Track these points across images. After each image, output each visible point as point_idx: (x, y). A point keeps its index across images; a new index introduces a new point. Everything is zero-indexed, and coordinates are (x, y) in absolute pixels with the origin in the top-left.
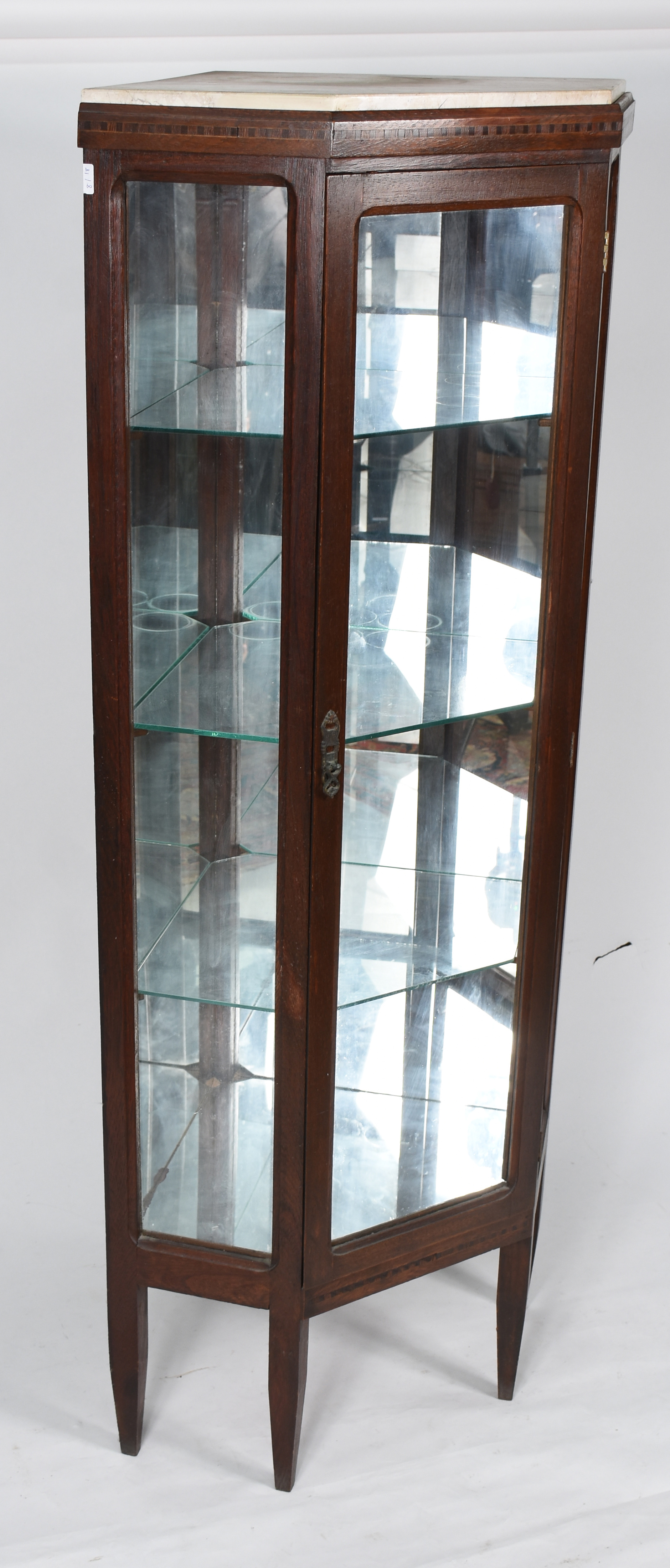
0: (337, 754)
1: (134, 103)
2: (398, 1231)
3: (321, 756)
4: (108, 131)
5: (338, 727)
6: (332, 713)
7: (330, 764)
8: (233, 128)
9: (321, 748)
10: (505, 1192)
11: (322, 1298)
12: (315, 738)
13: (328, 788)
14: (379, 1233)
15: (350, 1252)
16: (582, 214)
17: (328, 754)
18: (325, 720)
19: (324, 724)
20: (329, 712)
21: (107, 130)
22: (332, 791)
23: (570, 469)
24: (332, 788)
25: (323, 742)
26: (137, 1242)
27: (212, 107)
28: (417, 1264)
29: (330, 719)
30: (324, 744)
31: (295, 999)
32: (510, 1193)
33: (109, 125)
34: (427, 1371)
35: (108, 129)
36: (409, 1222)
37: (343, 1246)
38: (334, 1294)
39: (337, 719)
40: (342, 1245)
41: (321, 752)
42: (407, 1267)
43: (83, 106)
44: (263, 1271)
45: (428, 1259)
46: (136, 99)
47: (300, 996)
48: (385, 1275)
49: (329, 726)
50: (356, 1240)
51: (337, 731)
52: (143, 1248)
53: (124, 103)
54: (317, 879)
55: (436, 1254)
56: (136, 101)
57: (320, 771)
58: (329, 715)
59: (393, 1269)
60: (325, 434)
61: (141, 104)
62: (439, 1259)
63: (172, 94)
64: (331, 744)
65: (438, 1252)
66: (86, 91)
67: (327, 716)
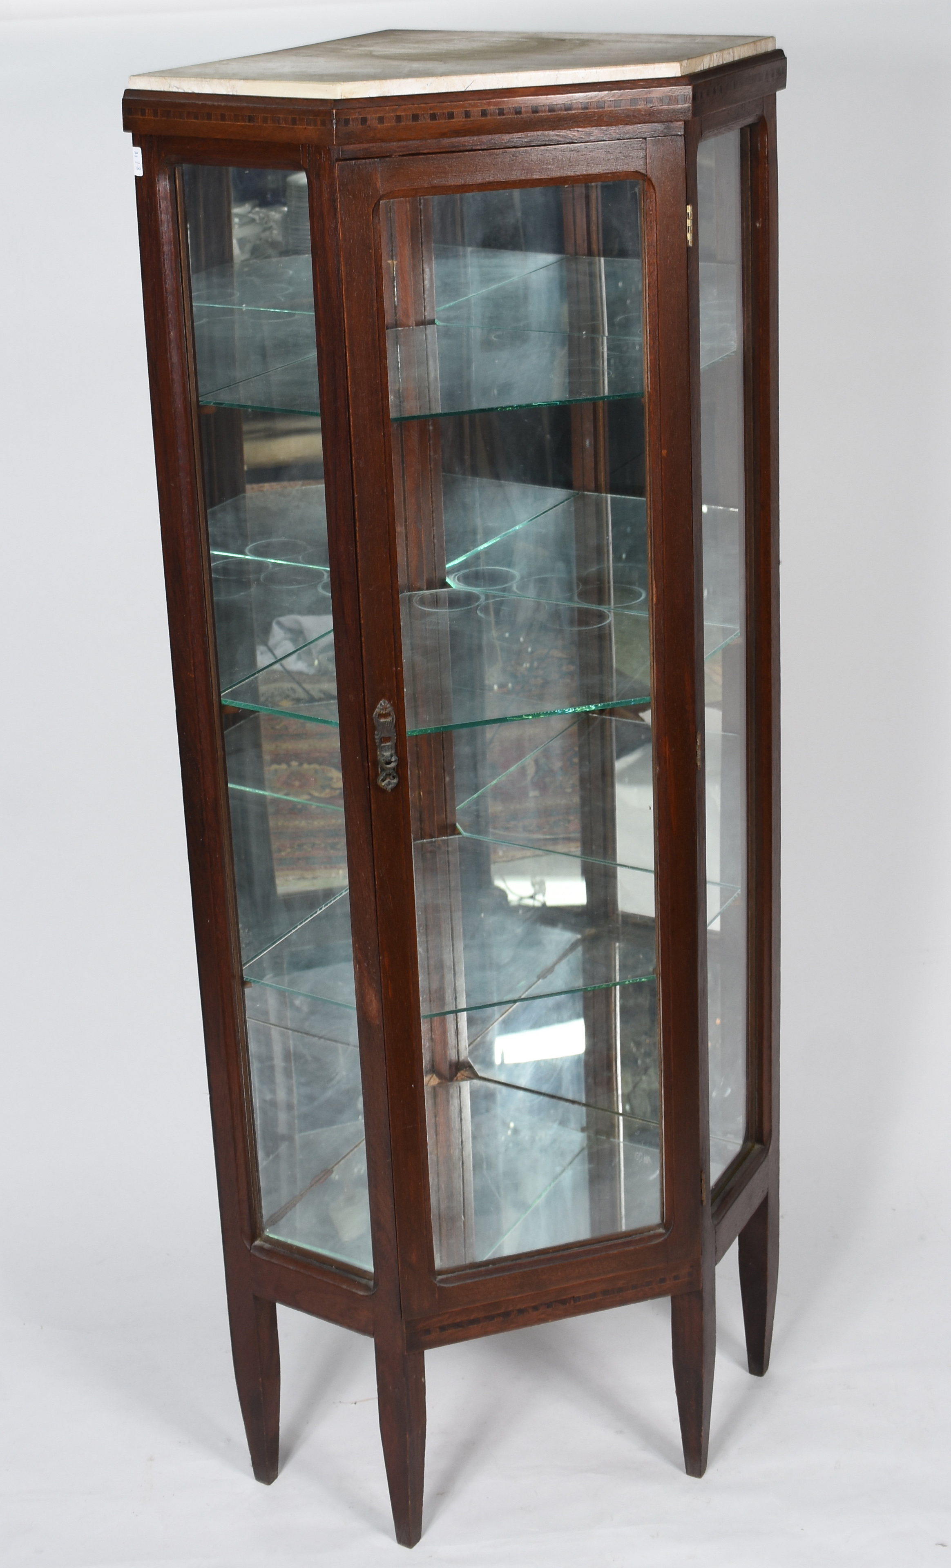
0: (394, 745)
1: (171, 90)
2: (521, 1266)
3: (375, 748)
4: (147, 117)
5: (393, 719)
6: (384, 703)
7: (384, 755)
8: (250, 116)
9: (374, 739)
10: (661, 1235)
11: (428, 1332)
12: (368, 727)
13: (383, 780)
14: (497, 1266)
15: (459, 1284)
16: (654, 189)
17: (382, 745)
18: (377, 710)
19: (376, 714)
20: (382, 702)
21: (145, 116)
22: (389, 783)
23: (664, 452)
24: (389, 782)
25: (376, 732)
26: (251, 1248)
27: (235, 94)
28: (549, 1305)
29: (383, 709)
30: (378, 735)
31: (371, 1001)
32: (666, 1237)
33: (147, 111)
34: (621, 1432)
35: (147, 114)
36: (536, 1258)
37: (452, 1277)
38: (443, 1328)
39: (390, 709)
40: (449, 1275)
41: (375, 742)
42: (535, 1308)
43: (128, 92)
44: (365, 1294)
45: (563, 1302)
46: (172, 86)
47: (376, 999)
48: (507, 1314)
49: (381, 716)
50: (468, 1271)
51: (391, 722)
52: (257, 1254)
53: (162, 90)
54: (381, 875)
55: (574, 1297)
56: (173, 88)
57: (376, 763)
58: (381, 705)
59: (517, 1308)
60: (353, 418)
61: (176, 90)
62: (578, 1303)
63: (202, 81)
64: (385, 734)
65: (576, 1295)
66: (132, 78)
67: (379, 706)
